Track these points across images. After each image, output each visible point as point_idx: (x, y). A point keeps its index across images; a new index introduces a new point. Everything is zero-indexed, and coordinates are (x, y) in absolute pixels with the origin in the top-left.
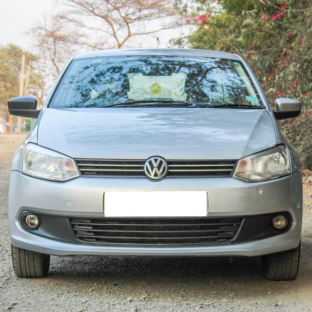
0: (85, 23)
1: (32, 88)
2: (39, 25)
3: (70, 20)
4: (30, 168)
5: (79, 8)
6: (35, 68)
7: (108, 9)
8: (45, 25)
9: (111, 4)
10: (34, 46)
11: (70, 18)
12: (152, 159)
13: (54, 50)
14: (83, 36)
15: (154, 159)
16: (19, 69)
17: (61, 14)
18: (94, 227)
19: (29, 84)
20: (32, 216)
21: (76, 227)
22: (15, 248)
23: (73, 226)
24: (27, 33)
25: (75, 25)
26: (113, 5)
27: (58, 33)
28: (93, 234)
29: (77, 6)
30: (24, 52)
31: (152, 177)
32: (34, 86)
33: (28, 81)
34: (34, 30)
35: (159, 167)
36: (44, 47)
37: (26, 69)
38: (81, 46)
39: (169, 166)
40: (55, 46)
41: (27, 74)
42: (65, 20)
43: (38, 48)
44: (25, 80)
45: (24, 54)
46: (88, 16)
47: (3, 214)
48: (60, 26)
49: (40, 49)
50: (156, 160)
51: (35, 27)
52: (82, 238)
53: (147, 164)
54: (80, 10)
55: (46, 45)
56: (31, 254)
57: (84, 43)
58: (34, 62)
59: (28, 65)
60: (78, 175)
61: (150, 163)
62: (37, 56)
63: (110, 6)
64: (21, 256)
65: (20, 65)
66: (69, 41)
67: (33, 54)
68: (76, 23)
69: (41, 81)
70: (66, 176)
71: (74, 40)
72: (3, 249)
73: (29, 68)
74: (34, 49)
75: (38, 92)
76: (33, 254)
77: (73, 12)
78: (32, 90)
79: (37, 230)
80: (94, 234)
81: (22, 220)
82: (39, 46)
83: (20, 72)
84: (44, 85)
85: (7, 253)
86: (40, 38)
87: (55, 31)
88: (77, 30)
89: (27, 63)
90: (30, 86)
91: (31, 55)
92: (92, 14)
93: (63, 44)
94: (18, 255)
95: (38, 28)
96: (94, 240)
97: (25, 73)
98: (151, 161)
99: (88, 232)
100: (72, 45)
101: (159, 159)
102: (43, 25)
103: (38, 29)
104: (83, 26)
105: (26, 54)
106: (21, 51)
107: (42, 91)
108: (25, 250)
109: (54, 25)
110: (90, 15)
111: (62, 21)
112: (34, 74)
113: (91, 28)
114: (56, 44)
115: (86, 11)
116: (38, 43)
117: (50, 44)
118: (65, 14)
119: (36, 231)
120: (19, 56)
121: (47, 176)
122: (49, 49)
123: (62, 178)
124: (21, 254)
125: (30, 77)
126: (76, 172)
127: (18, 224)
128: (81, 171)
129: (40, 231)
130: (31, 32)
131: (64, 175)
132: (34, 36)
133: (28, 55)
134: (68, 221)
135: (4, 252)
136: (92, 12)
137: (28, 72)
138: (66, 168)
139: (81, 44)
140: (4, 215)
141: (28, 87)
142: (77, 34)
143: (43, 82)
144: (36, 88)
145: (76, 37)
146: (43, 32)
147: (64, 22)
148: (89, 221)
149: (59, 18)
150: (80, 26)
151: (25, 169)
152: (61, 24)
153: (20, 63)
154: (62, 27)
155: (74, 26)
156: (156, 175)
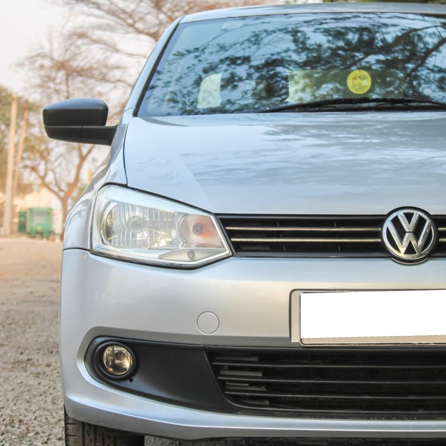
0: (120, 46)
1: (29, 158)
2: (40, 51)
3: (95, 42)
4: (110, 241)
5: (109, 20)
6: (33, 125)
7: (161, 21)
8: (51, 51)
9: (165, 13)
10: (31, 87)
11: (95, 37)
12: (400, 214)
13: (66, 94)
14: (118, 68)
15: (406, 214)
16: (8, 125)
17: (79, 31)
18: (267, 373)
19: (25, 151)
20: (117, 349)
21: (222, 372)
22: (76, 422)
23: (217, 370)
24: (20, 65)
25: (102, 49)
26: (169, 14)
27: (75, 64)
28: (264, 389)
29: (107, 16)
30: (14, 96)
31: (402, 255)
32: (32, 156)
33: (21, 147)
34: (32, 59)
35: (417, 233)
36: (49, 88)
37: (18, 126)
38: (112, 85)
39: (439, 229)
40: (68, 86)
41: (20, 135)
42: (86, 41)
43: (39, 90)
44: (16, 145)
45: (15, 101)
46: (125, 33)
47: (12, 361)
48: (78, 52)
49: (43, 92)
50: (409, 217)
51: (34, 54)
52: (237, 399)
53: (388, 224)
54: (112, 23)
55: (52, 85)
56: (109, 437)
57: (119, 81)
58: (31, 114)
59: (22, 119)
60: (228, 252)
61: (396, 222)
62: (38, 104)
63: (162, 17)
64: (86, 442)
65: (9, 119)
66: (92, 77)
67: (31, 99)
68: (103, 46)
69: (43, 147)
70: (197, 256)
71: (102, 76)
72: (27, 429)
73: (23, 123)
74: (32, 91)
75: (39, 164)
76: (115, 438)
77: (100, 27)
78: (28, 163)
79: (131, 380)
80: (267, 388)
81: (95, 359)
82: (40, 86)
83: (9, 131)
84: (49, 154)
85: (39, 437)
86: (43, 73)
87: (69, 61)
88: (106, 58)
89: (20, 115)
90: (25, 155)
91: (27, 102)
92: (131, 29)
93: (83, 82)
94: (80, 440)
95: (39, 55)
96: (267, 403)
97: (16, 132)
98: (396, 218)
99: (251, 384)
100: (98, 83)
101: (417, 214)
102: (47, 51)
103: (39, 58)
104: (117, 51)
105: (19, 99)
106: (9, 95)
107: (46, 164)
108: (96, 428)
109: (67, 50)
110: (129, 32)
111: (80, 42)
112: (32, 135)
113: (130, 55)
114: (70, 82)
115: (122, 25)
116: (38, 81)
117: (60, 83)
118: (85, 30)
119: (127, 384)
120: (6, 104)
121: (153, 257)
122: (57, 91)
123: (189, 259)
124: (87, 437)
125: (26, 140)
126: (223, 246)
127: (83, 368)
128: (233, 243)
129: (137, 383)
130: (27, 62)
131: (191, 253)
132: (31, 70)
133: (22, 101)
134: (206, 359)
135: (31, 434)
136: (132, 26)
137: (22, 131)
138: (196, 239)
139: (113, 82)
140: (14, 363)
141: (23, 158)
142: (106, 66)
143: (47, 149)
144: (34, 160)
145: (105, 70)
146: (47, 63)
147: (84, 44)
148: (255, 359)
149: (75, 37)
150: (112, 52)
151: (97, 244)
152: (78, 47)
153: (7, 115)
154: (80, 54)
155: (101, 52)
156: (410, 250)
